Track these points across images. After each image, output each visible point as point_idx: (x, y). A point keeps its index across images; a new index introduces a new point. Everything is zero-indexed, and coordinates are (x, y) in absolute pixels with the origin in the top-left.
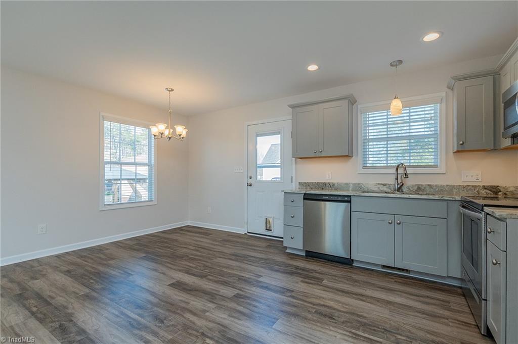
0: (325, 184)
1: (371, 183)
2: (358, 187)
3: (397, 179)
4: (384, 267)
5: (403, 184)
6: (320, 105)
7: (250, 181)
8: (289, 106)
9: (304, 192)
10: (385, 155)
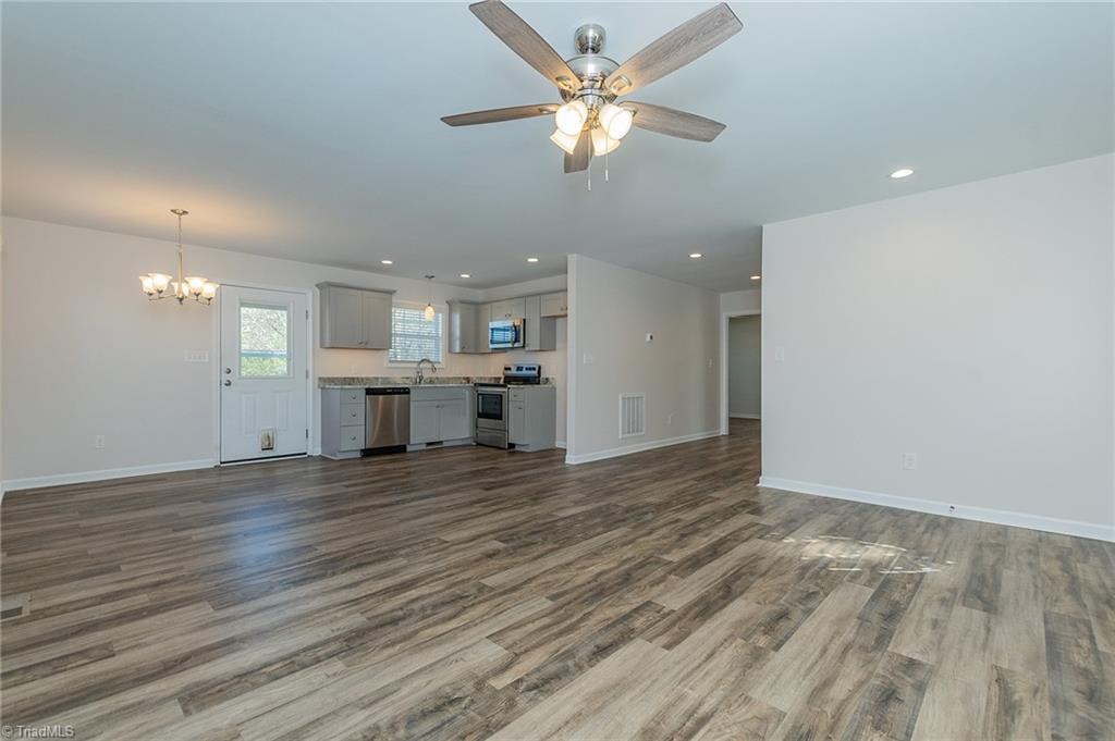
0: (353, 379)
3: (419, 373)
4: (429, 444)
7: (226, 377)
9: (367, 387)
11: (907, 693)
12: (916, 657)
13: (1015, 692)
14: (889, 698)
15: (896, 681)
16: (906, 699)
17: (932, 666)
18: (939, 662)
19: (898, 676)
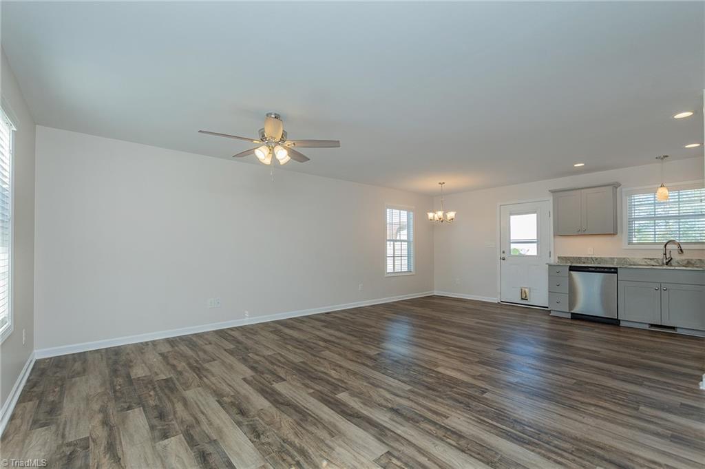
0: (587, 258)
1: (638, 257)
2: (623, 260)
3: (665, 254)
4: (652, 325)
5: (671, 259)
6: (583, 190)
7: (503, 256)
8: (550, 191)
9: (570, 264)
10: (653, 233)
11: (156, 422)
12: (166, 441)
13: (109, 459)
14: (161, 416)
15: (163, 423)
16: (154, 420)
17: (155, 443)
18: (154, 448)
19: (165, 425)
